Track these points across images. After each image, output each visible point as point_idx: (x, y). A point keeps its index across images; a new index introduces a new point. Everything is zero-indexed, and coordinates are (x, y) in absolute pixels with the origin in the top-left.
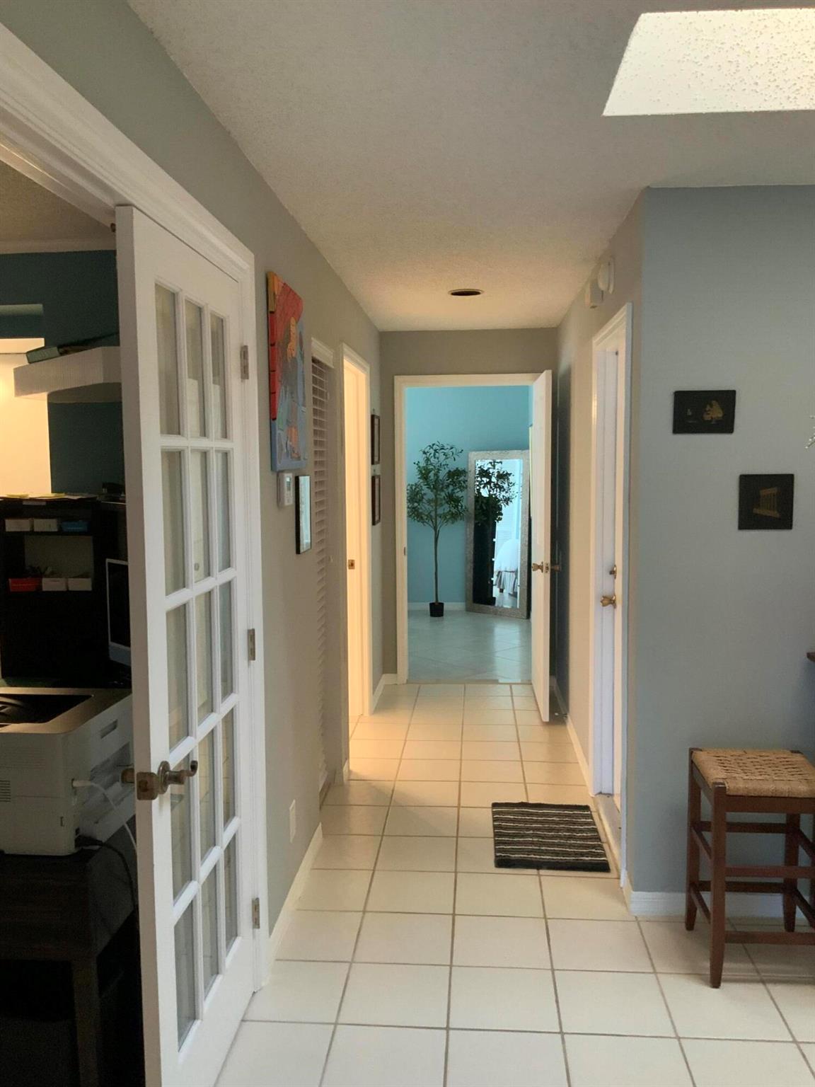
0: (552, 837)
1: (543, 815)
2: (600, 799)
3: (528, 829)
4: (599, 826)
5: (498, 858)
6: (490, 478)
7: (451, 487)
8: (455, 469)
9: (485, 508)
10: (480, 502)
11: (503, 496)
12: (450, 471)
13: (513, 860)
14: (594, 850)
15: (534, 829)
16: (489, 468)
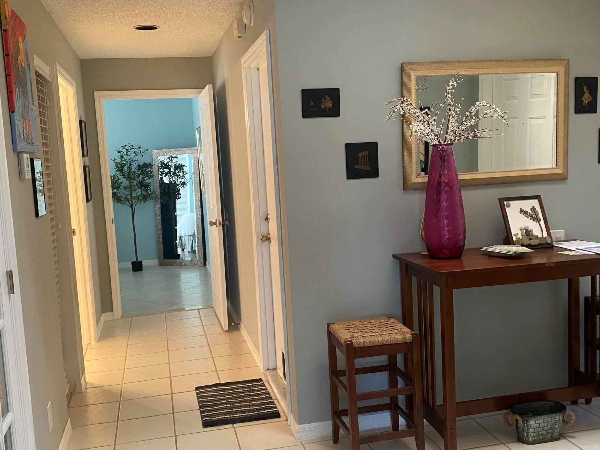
0: (240, 402)
1: (231, 389)
2: (268, 373)
3: (223, 400)
4: (269, 390)
5: (204, 422)
6: (170, 169)
7: (141, 176)
8: (143, 163)
9: (167, 191)
10: (163, 187)
11: (180, 182)
12: (139, 165)
13: (215, 421)
14: (268, 406)
15: (226, 399)
16: (168, 162)
